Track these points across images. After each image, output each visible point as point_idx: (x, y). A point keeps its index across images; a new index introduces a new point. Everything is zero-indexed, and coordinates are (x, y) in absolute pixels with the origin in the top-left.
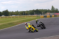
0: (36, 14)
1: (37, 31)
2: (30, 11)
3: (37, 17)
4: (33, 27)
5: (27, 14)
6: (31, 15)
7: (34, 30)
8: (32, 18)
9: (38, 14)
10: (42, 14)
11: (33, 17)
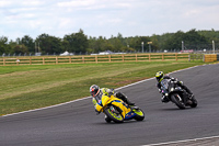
0: (189, 48)
1: (140, 119)
2: (168, 35)
3: (192, 57)
4: (120, 104)
5: (154, 48)
6: (169, 50)
7: (124, 114)
8: (173, 62)
9: (195, 48)
10: (209, 48)
11: (179, 57)
